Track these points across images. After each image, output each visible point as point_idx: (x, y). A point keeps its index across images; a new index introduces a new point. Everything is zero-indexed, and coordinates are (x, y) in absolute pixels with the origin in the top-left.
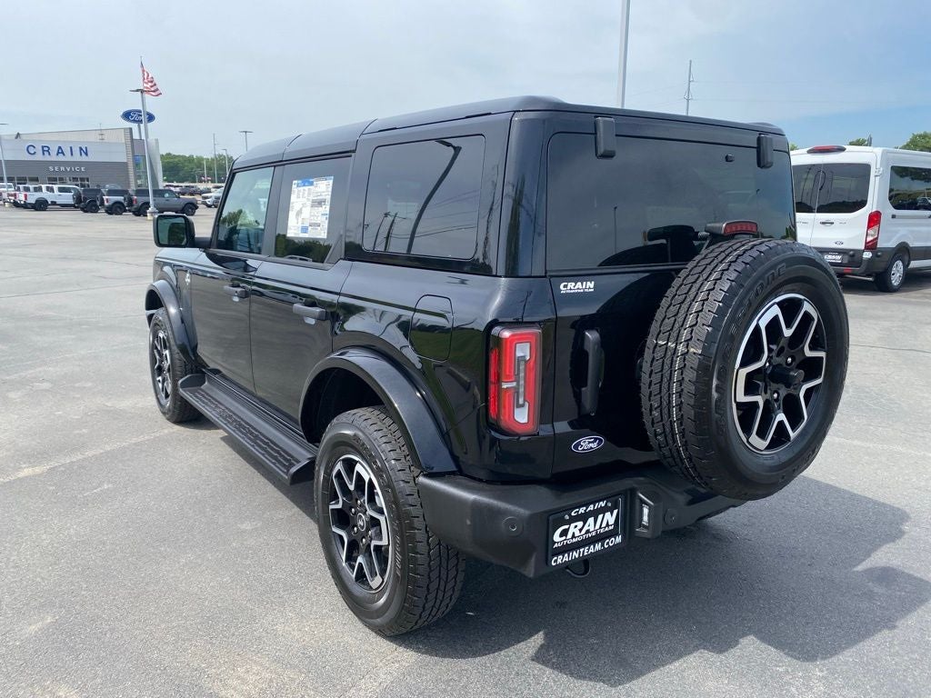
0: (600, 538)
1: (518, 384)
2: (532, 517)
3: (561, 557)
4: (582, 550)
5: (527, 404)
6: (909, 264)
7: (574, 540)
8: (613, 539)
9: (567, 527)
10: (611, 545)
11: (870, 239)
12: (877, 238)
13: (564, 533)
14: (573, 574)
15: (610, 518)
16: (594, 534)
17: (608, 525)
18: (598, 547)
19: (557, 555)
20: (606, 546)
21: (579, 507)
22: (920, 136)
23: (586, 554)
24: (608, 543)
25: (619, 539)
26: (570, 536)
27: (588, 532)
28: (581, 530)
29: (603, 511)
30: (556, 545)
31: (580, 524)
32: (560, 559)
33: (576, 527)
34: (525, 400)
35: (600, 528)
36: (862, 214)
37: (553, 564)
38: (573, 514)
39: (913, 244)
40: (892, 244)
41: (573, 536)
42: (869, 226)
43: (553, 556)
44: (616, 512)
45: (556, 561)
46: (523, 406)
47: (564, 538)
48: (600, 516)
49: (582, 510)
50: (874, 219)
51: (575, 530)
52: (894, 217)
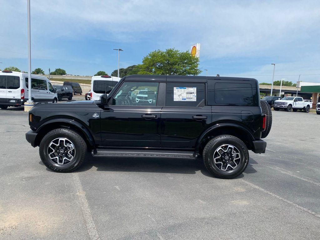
12: (24, 96)
36: (19, 90)
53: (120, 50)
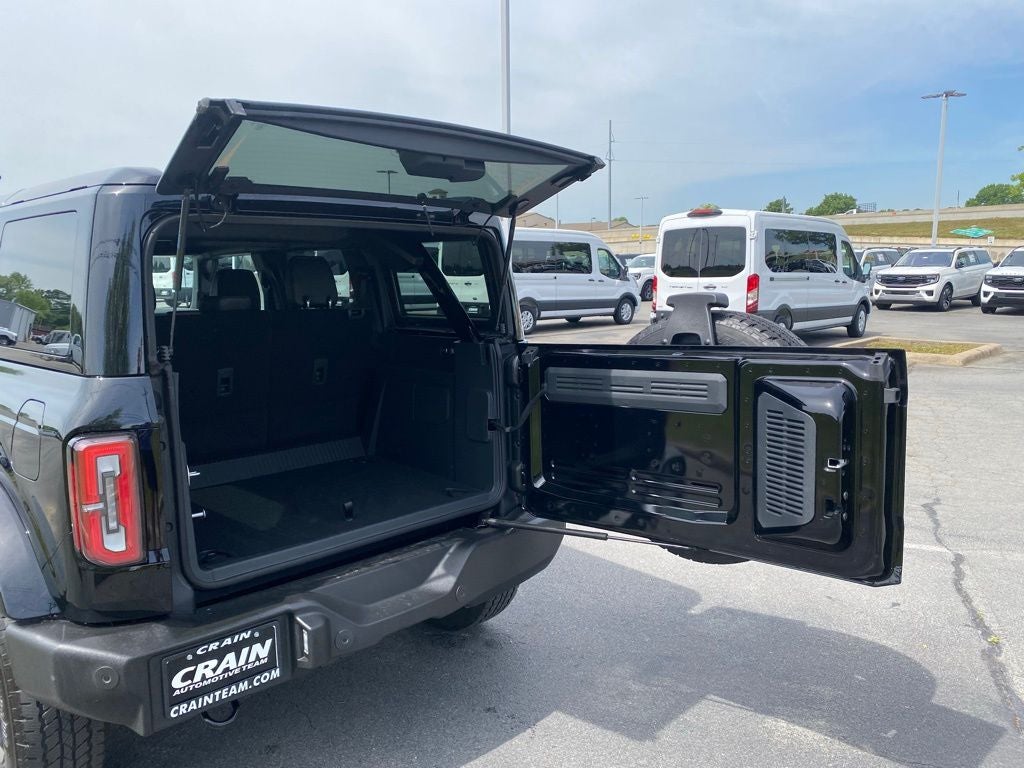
0: (247, 675)
1: (106, 505)
2: (130, 663)
3: (185, 705)
4: (217, 693)
5: (122, 529)
6: (792, 326)
7: (205, 683)
8: (267, 674)
9: (192, 668)
10: (263, 681)
11: (750, 302)
12: (757, 302)
13: (190, 676)
14: (213, 723)
15: (261, 651)
16: (237, 671)
17: (258, 658)
18: (244, 686)
19: (179, 703)
20: (256, 684)
21: (209, 643)
22: (832, 196)
23: (223, 697)
24: (259, 680)
25: (276, 674)
26: (197, 677)
27: (227, 670)
28: (214, 670)
29: (250, 642)
30: (177, 692)
31: (213, 663)
32: (183, 709)
33: (206, 667)
34: (119, 524)
35: (247, 663)
36: (742, 278)
37: (173, 715)
38: (199, 652)
39: (794, 306)
40: (773, 306)
41: (204, 678)
42: (749, 290)
43: (173, 705)
44: (268, 643)
45: (177, 711)
46: (116, 531)
47: (190, 682)
48: (245, 651)
49: (213, 646)
50: (753, 283)
51: (206, 671)
52: (772, 279)
53: (948, 95)
